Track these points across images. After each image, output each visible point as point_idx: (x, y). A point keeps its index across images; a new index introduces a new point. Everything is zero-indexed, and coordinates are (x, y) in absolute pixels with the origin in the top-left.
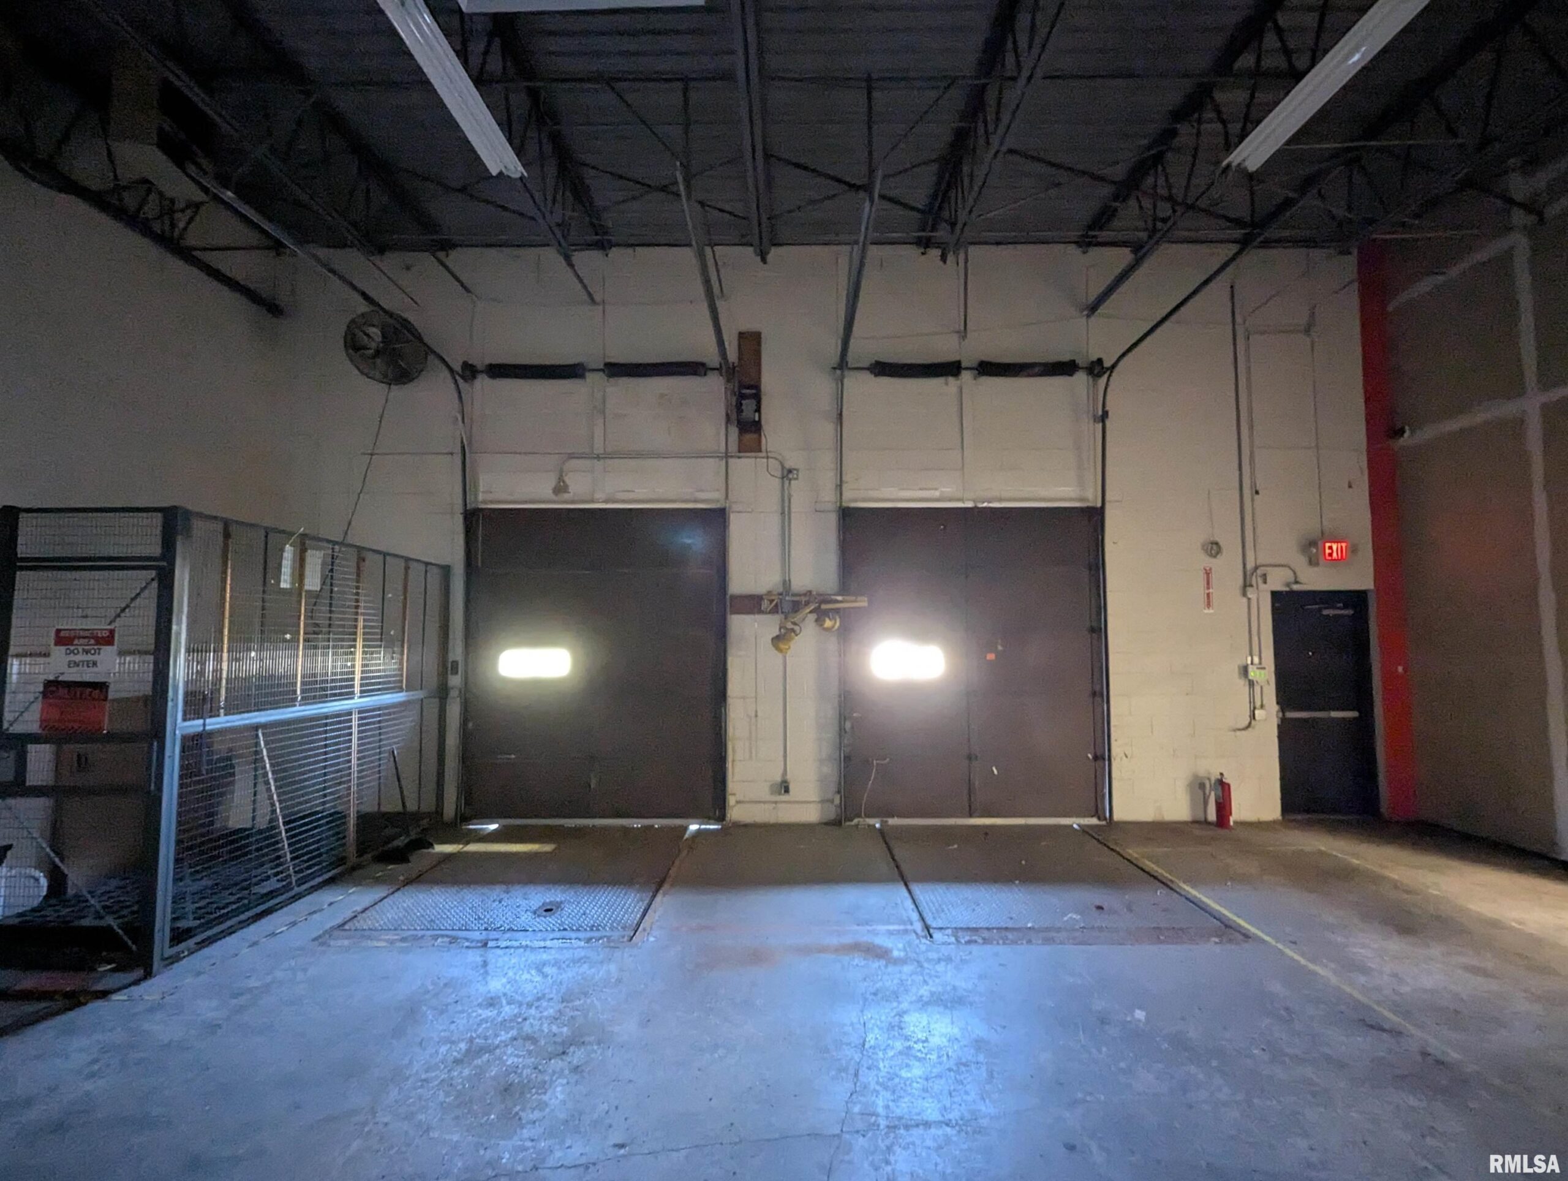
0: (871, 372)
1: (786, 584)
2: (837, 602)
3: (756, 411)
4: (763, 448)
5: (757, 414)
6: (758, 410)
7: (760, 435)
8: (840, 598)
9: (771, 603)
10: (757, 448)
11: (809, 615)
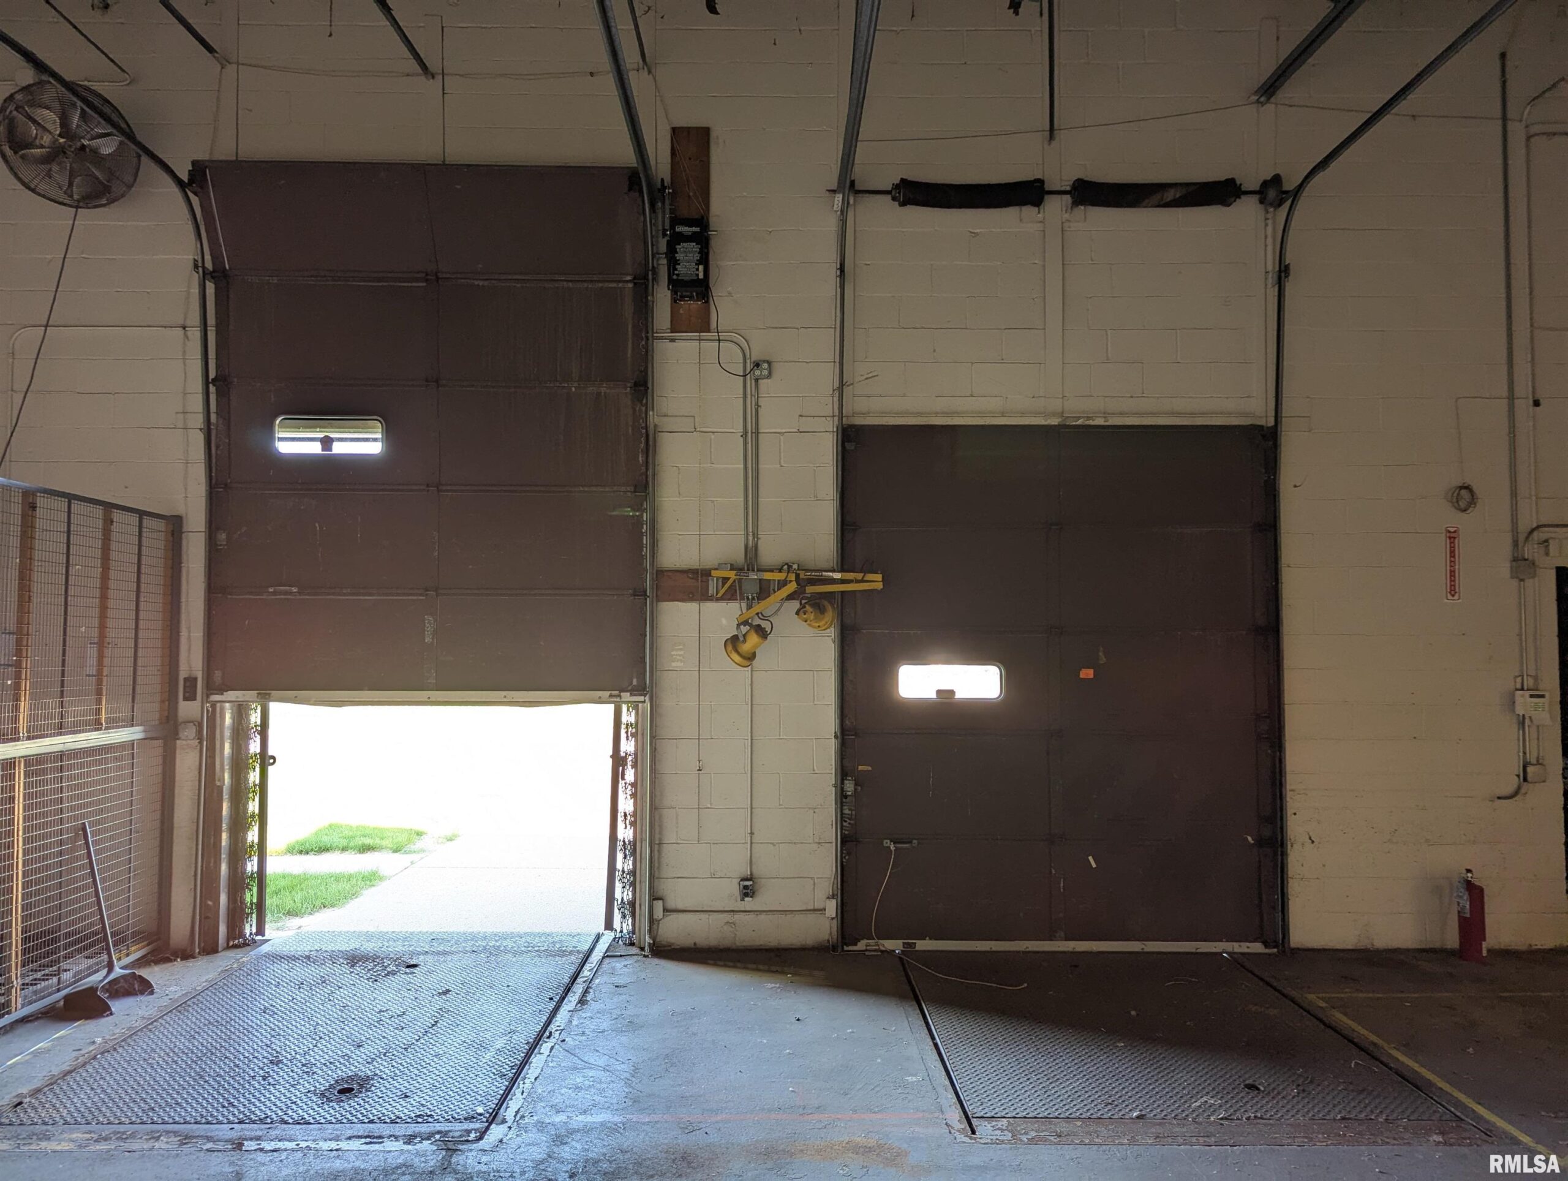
0: (894, 199)
1: (752, 552)
2: (833, 581)
3: (699, 263)
4: (713, 325)
5: (701, 268)
6: (704, 259)
7: (707, 302)
8: (837, 576)
9: (724, 584)
10: (702, 325)
11: (787, 604)
